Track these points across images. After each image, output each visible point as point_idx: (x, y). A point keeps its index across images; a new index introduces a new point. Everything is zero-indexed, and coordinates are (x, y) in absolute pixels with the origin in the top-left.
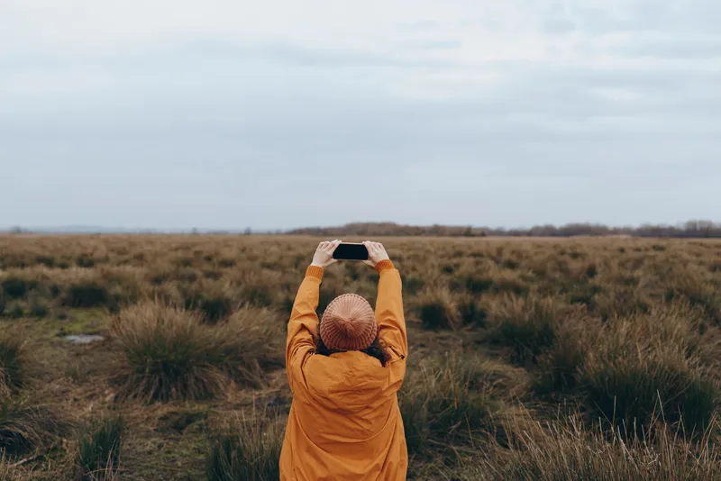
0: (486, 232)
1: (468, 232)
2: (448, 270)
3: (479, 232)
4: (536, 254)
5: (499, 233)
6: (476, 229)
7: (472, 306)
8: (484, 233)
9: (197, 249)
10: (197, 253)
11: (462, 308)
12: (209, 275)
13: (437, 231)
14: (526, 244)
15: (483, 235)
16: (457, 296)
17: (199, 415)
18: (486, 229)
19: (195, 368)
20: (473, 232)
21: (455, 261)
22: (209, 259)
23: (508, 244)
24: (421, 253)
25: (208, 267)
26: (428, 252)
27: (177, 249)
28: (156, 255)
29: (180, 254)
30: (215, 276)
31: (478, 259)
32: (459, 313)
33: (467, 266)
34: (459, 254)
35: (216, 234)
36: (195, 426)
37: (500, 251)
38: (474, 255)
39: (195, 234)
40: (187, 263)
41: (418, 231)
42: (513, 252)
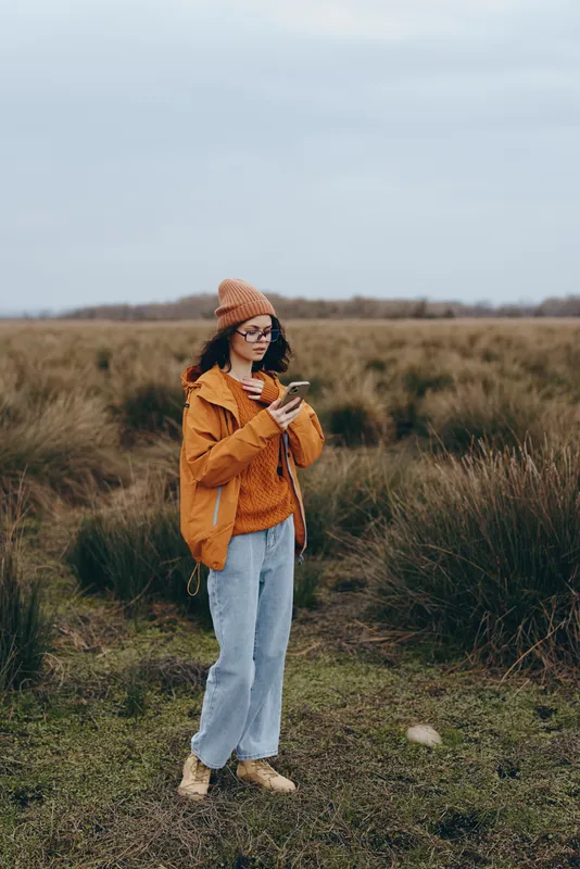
0: (455, 310)
1: (420, 311)
2: (377, 365)
3: (442, 310)
4: (540, 342)
5: (480, 311)
6: (437, 305)
7: (411, 408)
8: (449, 313)
11: (394, 412)
13: (360, 308)
14: (525, 328)
15: (449, 314)
16: (388, 396)
18: (456, 304)
20: (429, 310)
23: (491, 328)
24: (330, 344)
26: (344, 342)
31: (432, 349)
32: (390, 420)
33: (411, 357)
34: (400, 344)
37: (473, 340)
38: (425, 345)
42: (498, 339)
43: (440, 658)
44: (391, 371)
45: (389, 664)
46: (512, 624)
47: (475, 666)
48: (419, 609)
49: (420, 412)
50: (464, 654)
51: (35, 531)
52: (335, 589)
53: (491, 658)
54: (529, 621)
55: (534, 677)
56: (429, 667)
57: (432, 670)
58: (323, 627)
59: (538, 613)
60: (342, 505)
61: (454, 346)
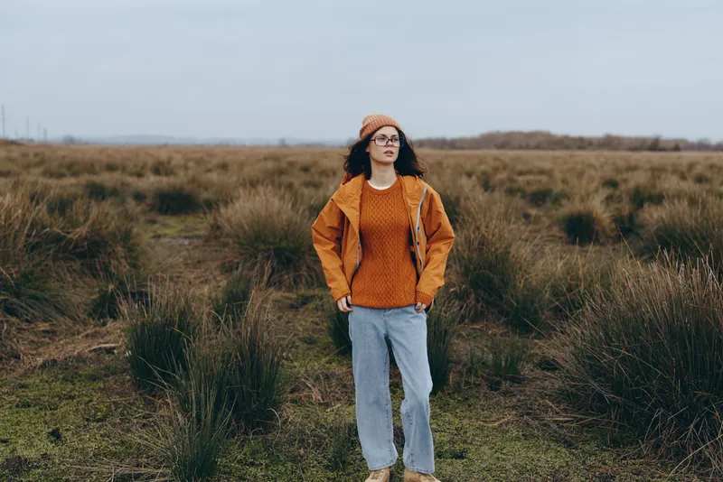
0: (681, 145)
1: (655, 145)
2: (612, 184)
3: (672, 145)
5: (702, 146)
6: (668, 141)
7: (631, 218)
8: (677, 147)
9: (290, 159)
10: (291, 164)
11: (617, 220)
12: (307, 184)
13: (609, 143)
15: (677, 148)
16: (614, 206)
17: (313, 297)
18: (682, 141)
19: (307, 257)
20: (661, 145)
21: (625, 176)
22: (306, 169)
24: (579, 167)
25: (307, 178)
26: (590, 166)
27: (266, 159)
28: (242, 165)
29: (270, 165)
30: (316, 186)
31: (657, 173)
32: (613, 226)
33: (640, 178)
34: (634, 168)
35: (309, 146)
36: (311, 306)
37: (691, 166)
38: (653, 169)
39: (283, 145)
40: (281, 172)
41: (582, 144)
42: (712, 167)
43: (616, 443)
44: (623, 187)
45: (569, 445)
46: (684, 421)
47: (647, 455)
48: (600, 397)
49: (638, 221)
50: (637, 442)
51: (321, 298)
52: (539, 365)
53: (662, 450)
54: (701, 420)
55: (702, 474)
56: (604, 450)
57: (607, 454)
58: (519, 401)
59: (709, 415)
60: (555, 294)
61: (675, 171)
